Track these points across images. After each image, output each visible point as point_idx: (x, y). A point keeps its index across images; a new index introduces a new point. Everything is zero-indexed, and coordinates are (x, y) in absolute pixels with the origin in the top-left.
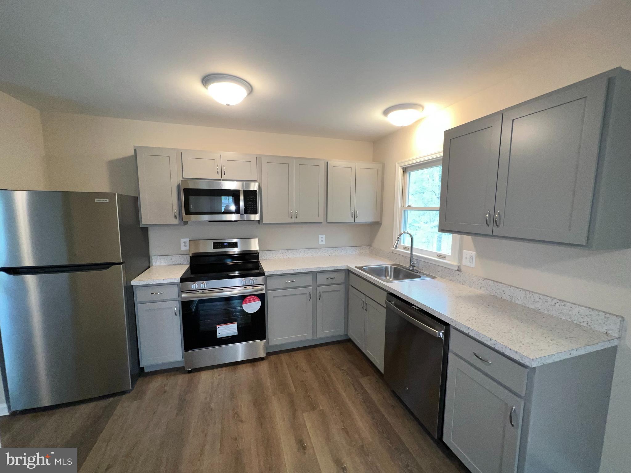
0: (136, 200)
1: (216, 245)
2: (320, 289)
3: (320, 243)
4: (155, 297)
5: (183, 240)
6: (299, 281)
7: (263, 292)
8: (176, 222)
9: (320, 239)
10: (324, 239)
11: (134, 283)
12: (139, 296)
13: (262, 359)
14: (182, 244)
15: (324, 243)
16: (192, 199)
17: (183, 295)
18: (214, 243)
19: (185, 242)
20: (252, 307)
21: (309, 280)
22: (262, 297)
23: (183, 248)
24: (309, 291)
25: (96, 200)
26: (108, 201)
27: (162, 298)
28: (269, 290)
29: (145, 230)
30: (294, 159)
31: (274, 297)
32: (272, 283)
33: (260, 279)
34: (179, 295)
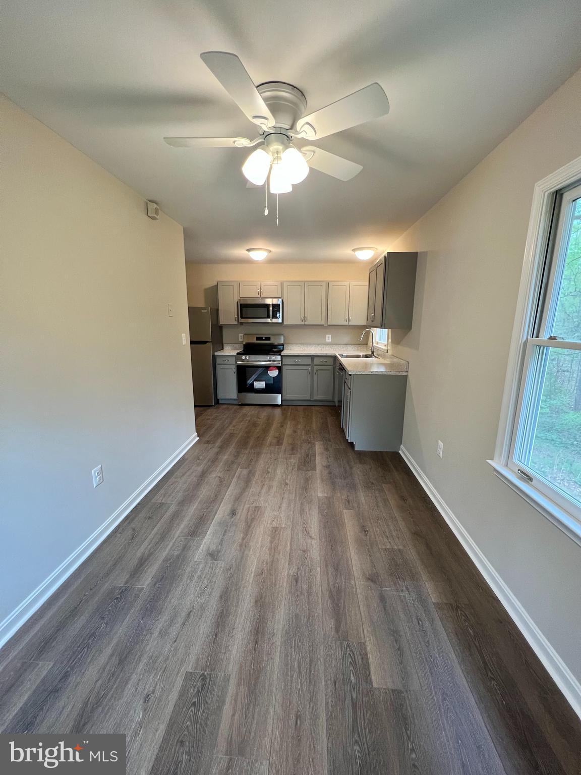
0: (217, 311)
1: (258, 339)
2: (316, 369)
3: (327, 341)
4: (225, 362)
5: (240, 335)
6: (302, 361)
7: (280, 365)
8: (236, 323)
9: (327, 338)
10: (330, 338)
11: (216, 354)
12: (218, 361)
13: (277, 405)
14: (240, 338)
15: (330, 341)
16: (244, 309)
17: (238, 362)
18: (257, 337)
19: (241, 336)
20: (274, 373)
21: (309, 361)
22: (279, 368)
23: (240, 340)
24: (309, 368)
25: (202, 311)
26: (206, 311)
27: (228, 363)
28: (284, 365)
29: (221, 327)
30: (305, 282)
31: (287, 369)
32: (286, 361)
33: (279, 357)
34: (236, 362)
